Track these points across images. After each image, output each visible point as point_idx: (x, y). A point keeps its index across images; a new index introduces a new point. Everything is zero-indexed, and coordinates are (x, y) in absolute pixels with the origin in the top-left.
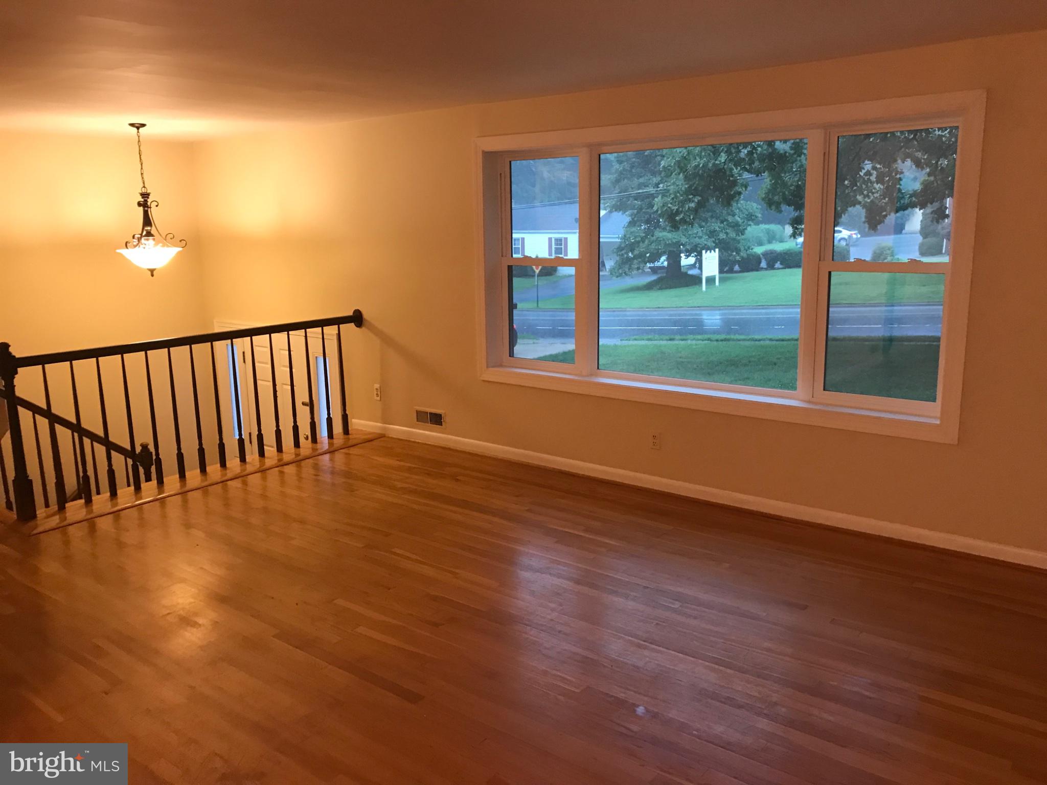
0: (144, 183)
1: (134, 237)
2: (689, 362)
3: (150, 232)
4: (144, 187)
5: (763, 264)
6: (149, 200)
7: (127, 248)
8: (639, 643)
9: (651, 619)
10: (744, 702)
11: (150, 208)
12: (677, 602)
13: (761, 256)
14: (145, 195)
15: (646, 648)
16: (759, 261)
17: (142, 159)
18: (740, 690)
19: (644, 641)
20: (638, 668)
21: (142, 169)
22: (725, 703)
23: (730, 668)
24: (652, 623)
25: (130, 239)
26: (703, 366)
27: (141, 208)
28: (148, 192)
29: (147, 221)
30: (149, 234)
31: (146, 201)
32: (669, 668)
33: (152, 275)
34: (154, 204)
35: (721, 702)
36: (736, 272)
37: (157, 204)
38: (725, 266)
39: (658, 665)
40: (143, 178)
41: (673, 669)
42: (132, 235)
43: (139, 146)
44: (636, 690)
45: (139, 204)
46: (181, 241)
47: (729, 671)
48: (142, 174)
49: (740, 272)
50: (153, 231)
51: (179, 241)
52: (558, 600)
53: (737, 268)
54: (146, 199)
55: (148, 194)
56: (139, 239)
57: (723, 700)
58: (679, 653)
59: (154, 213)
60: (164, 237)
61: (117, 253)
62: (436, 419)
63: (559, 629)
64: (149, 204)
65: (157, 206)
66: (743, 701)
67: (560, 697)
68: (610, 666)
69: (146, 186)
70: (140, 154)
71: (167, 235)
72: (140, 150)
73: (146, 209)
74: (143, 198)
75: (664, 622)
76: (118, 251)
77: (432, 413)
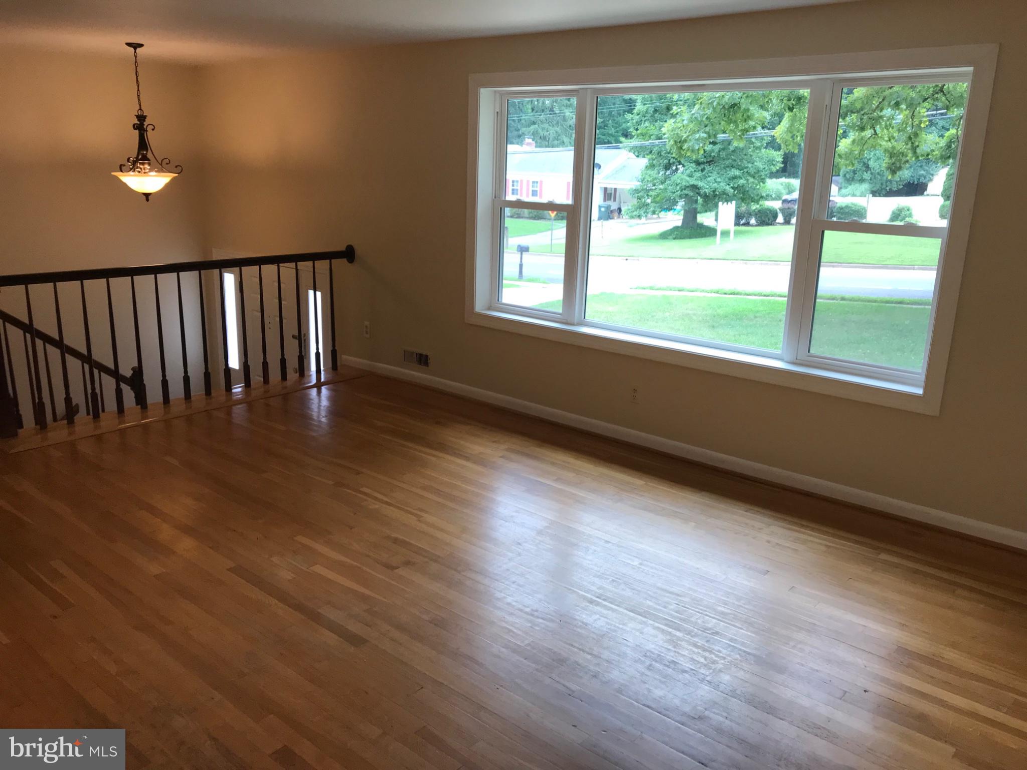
0: (140, 105)
1: (128, 160)
2: (694, 314)
3: (146, 156)
4: (141, 109)
5: (780, 219)
6: (146, 124)
7: (122, 171)
8: (591, 599)
9: (608, 575)
10: (688, 667)
11: (147, 131)
12: (636, 559)
13: (778, 210)
14: (141, 118)
15: (598, 604)
16: (775, 216)
17: (139, 80)
18: (686, 654)
19: (598, 597)
20: (586, 624)
21: (138, 90)
22: (668, 667)
23: (679, 630)
24: (609, 579)
25: (124, 162)
26: (708, 318)
27: (137, 131)
28: (144, 115)
29: (143, 145)
30: (145, 158)
31: (142, 124)
32: (618, 627)
33: (147, 200)
34: (151, 127)
35: (665, 665)
36: (752, 226)
37: (153, 128)
38: (740, 219)
39: (608, 623)
40: (139, 100)
41: (622, 629)
42: (128, 157)
43: (136, 67)
44: (580, 647)
45: (135, 127)
46: (176, 167)
47: (678, 634)
48: (138, 96)
49: (756, 225)
50: (149, 155)
51: (174, 167)
52: (518, 549)
53: (753, 221)
54: (142, 121)
55: (145, 117)
56: (134, 163)
57: (668, 663)
58: (630, 611)
59: (151, 135)
60: (160, 162)
61: (112, 175)
62: (423, 360)
63: (514, 579)
64: (145, 127)
65: (153, 130)
66: (687, 665)
67: (504, 650)
68: (558, 621)
69: (142, 109)
70: (136, 74)
71: (163, 160)
72: (136, 71)
73: (142, 132)
74: (138, 120)
75: (620, 579)
76: (113, 173)
77: (420, 354)
